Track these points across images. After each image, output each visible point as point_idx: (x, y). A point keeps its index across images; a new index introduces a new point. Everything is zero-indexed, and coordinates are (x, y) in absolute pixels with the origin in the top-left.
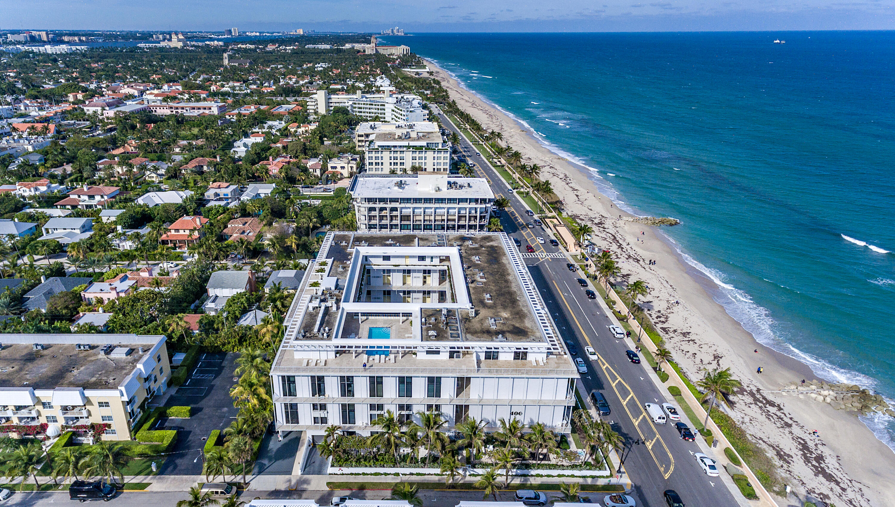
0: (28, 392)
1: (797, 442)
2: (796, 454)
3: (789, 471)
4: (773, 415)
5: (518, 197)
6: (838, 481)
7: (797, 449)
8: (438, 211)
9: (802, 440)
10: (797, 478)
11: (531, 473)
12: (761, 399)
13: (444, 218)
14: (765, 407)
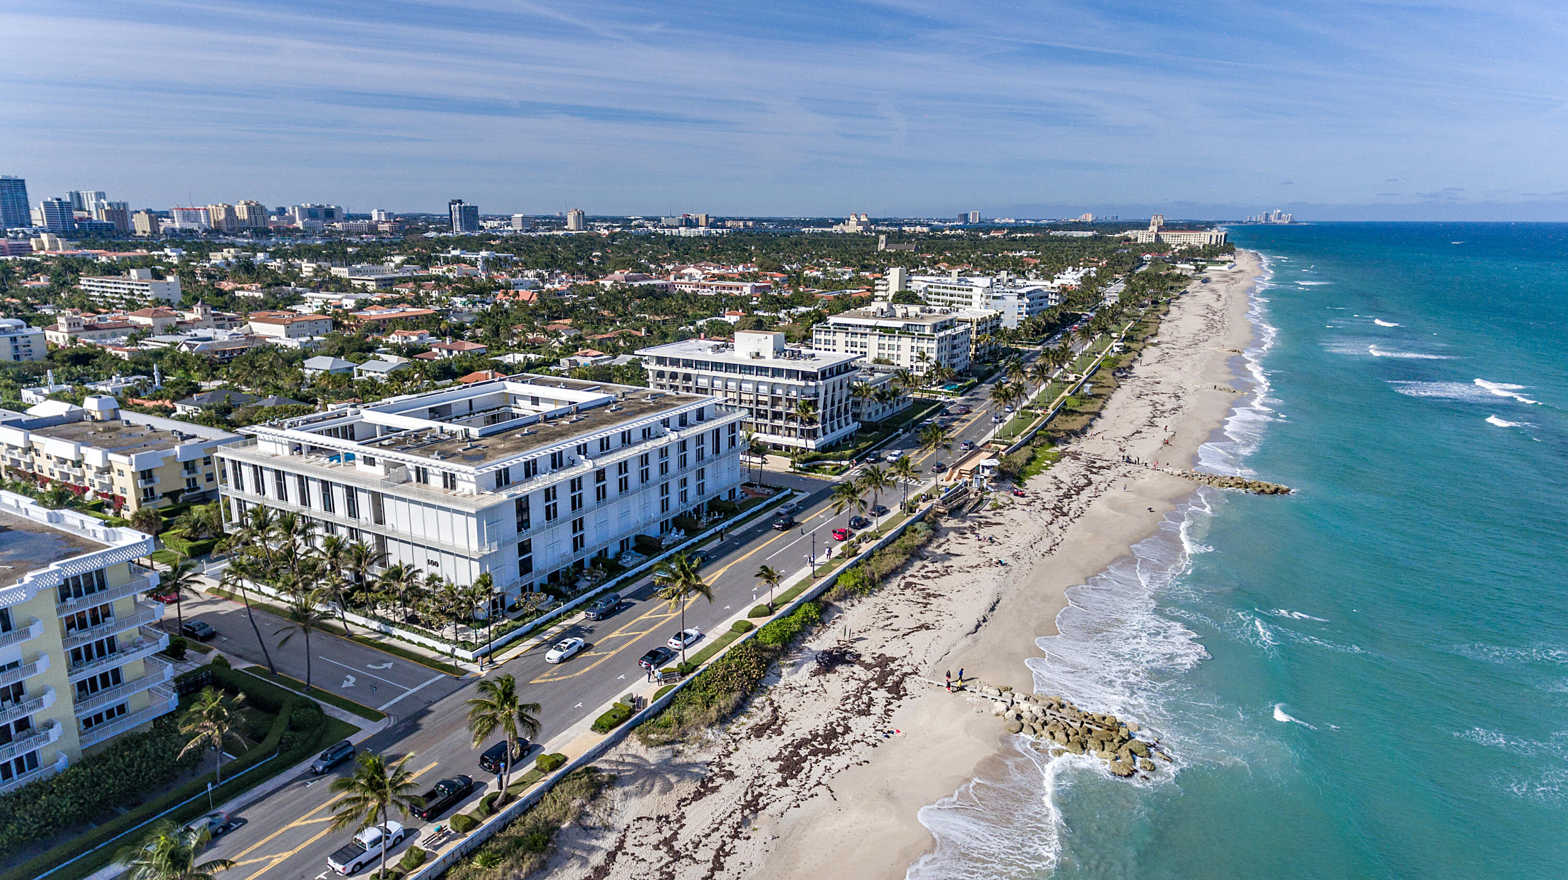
0: (73, 446)
1: (829, 728)
2: (793, 735)
3: (734, 741)
4: (865, 698)
5: (1009, 418)
6: (795, 777)
7: (810, 732)
8: (744, 385)
9: (847, 729)
10: (731, 748)
11: (394, 633)
12: (890, 682)
13: (752, 397)
14: (876, 689)
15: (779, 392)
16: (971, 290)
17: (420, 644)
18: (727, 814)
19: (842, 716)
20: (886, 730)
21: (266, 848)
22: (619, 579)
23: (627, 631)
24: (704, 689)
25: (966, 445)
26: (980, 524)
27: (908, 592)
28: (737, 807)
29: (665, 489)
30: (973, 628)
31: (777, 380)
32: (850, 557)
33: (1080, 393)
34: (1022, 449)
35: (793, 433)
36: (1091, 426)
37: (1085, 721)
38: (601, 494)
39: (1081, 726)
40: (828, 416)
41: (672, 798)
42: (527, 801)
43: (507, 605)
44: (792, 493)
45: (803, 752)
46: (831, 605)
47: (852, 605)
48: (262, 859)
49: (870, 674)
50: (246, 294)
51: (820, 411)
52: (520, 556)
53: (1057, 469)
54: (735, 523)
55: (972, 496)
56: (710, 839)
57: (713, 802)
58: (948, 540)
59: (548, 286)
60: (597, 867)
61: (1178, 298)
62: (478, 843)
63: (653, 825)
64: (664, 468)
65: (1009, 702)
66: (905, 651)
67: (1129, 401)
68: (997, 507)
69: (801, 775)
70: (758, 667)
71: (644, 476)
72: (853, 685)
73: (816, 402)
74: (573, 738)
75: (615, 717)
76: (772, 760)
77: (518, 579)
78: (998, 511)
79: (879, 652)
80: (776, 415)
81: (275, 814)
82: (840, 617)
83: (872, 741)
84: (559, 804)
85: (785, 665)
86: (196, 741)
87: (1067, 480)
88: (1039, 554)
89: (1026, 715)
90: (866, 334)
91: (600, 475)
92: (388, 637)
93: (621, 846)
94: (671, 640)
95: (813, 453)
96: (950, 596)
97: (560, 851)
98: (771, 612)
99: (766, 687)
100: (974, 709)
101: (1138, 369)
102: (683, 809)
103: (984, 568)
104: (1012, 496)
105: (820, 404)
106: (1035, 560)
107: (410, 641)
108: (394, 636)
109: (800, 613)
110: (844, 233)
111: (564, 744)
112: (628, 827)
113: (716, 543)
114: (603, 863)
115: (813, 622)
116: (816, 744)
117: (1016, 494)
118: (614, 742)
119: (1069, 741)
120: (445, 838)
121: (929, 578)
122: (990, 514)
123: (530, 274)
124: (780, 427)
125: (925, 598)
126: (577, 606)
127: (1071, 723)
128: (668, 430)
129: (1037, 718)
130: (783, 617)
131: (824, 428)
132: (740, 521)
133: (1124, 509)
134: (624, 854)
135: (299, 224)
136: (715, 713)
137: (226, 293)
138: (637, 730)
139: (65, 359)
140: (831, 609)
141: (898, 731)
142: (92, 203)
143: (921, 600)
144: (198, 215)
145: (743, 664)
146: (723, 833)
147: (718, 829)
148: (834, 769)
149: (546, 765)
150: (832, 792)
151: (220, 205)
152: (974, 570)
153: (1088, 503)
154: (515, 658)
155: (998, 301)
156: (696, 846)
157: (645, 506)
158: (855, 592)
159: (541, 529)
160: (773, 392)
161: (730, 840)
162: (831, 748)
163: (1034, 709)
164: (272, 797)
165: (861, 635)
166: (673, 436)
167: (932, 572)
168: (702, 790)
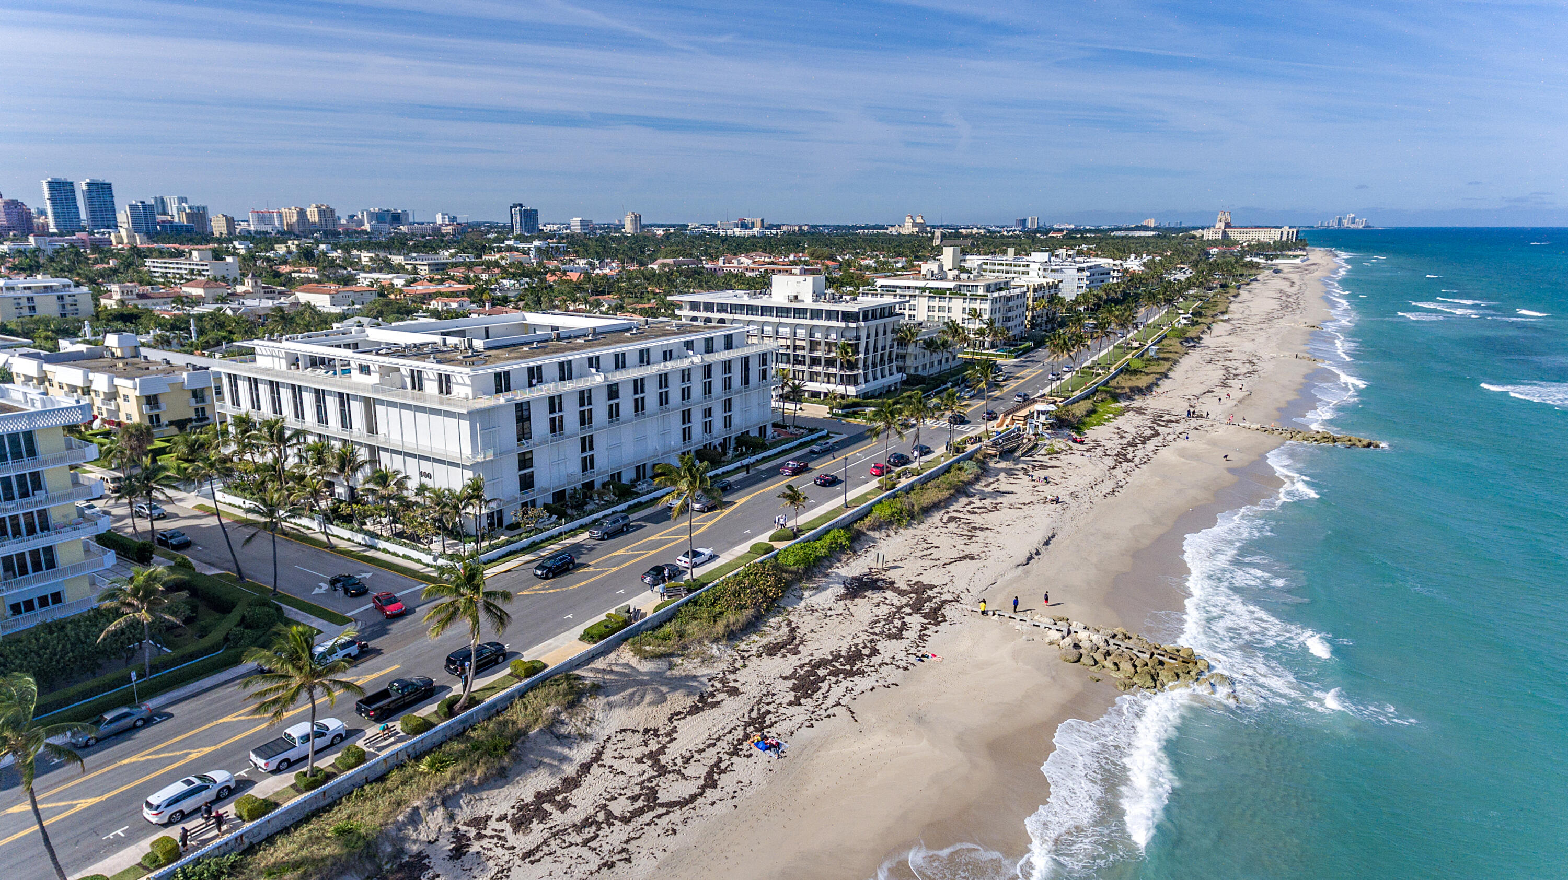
0: (81, 372)
1: (853, 649)
2: (812, 655)
3: (743, 657)
4: (897, 623)
5: (1067, 376)
6: (810, 696)
7: (831, 653)
8: (780, 329)
9: (874, 652)
10: (737, 665)
11: (380, 546)
12: (927, 607)
13: (789, 342)
14: (910, 614)
15: (818, 335)
16: (1028, 266)
17: (405, 557)
18: (726, 730)
19: (869, 638)
20: (920, 654)
21: (187, 742)
22: (632, 503)
23: (633, 549)
24: (712, 604)
25: (1020, 396)
26: (1034, 467)
27: (952, 526)
28: (739, 723)
29: (686, 416)
30: (1024, 560)
31: (815, 322)
32: (887, 490)
33: (1145, 356)
34: (1082, 402)
35: (832, 379)
36: (1157, 385)
37: (1156, 652)
38: (614, 413)
39: (1151, 657)
40: (870, 362)
41: (664, 711)
42: (494, 705)
43: (506, 523)
44: (828, 435)
45: (821, 672)
46: (864, 534)
47: (888, 536)
48: (178, 753)
49: (904, 600)
50: (302, 275)
51: (862, 356)
52: (520, 470)
53: (1120, 421)
54: (764, 458)
55: (1025, 441)
56: (703, 755)
57: (711, 717)
58: (998, 480)
59: (597, 271)
60: (566, 779)
61: (1248, 284)
62: (430, 746)
63: (639, 738)
64: (686, 394)
65: (1065, 630)
66: (947, 579)
67: (1198, 365)
68: (1052, 453)
69: (818, 695)
70: (776, 586)
71: (664, 399)
72: (884, 610)
73: (857, 345)
74: (557, 647)
75: (607, 627)
76: (785, 678)
77: (518, 494)
78: (1055, 455)
79: (915, 580)
80: (815, 361)
81: (205, 710)
82: (873, 547)
83: (903, 664)
84: (530, 710)
85: (806, 589)
86: (120, 623)
87: (1133, 431)
88: (1100, 495)
89: (1085, 644)
90: (915, 296)
91: (613, 391)
92: (373, 551)
93: (598, 757)
94: (680, 558)
95: (851, 400)
96: (999, 530)
97: (525, 759)
98: (795, 536)
99: (784, 608)
100: (1024, 637)
101: (1207, 339)
102: (675, 723)
103: (1037, 506)
104: (1070, 443)
105: (862, 348)
106: (1095, 500)
107: (395, 554)
108: (379, 550)
109: (828, 538)
110: (899, 234)
111: (545, 653)
112: (609, 738)
113: (742, 475)
114: (574, 775)
115: (843, 549)
116: (837, 664)
117: (1075, 441)
118: (603, 652)
119: (1136, 672)
120: (392, 739)
121: (976, 513)
122: (1046, 458)
123: (582, 263)
124: (818, 374)
125: (970, 531)
126: (581, 527)
127: (1139, 654)
128: (691, 353)
129: (1098, 648)
130: (809, 541)
131: (865, 375)
132: (769, 457)
133: (1196, 457)
134: (600, 766)
135: (367, 227)
136: (723, 627)
137: (283, 274)
138: (630, 641)
139: (110, 317)
140: (863, 538)
141: (934, 656)
142: (175, 206)
143: (966, 533)
144: (272, 218)
145: (758, 581)
146: (720, 750)
147: (714, 745)
148: (857, 690)
149: (521, 671)
150: (852, 713)
151: (293, 208)
152: (1027, 507)
153: (1155, 452)
154: (506, 572)
155: (1056, 274)
156: (687, 761)
157: (664, 434)
158: (891, 523)
159: (544, 442)
160: (811, 335)
161: (727, 757)
162: (854, 669)
163: (1095, 638)
164: (208, 694)
165: (896, 564)
166: (697, 360)
167: (979, 508)
168: (700, 705)
